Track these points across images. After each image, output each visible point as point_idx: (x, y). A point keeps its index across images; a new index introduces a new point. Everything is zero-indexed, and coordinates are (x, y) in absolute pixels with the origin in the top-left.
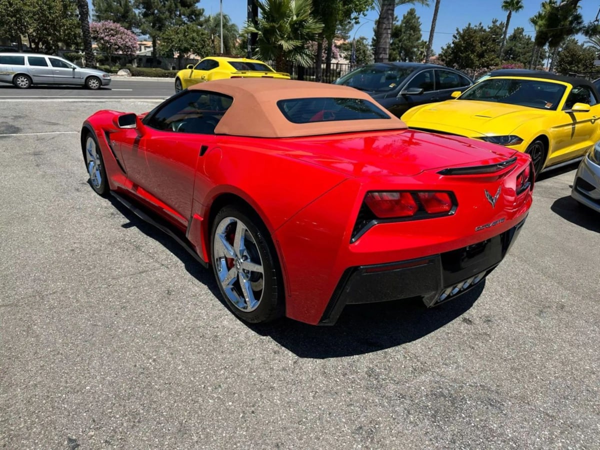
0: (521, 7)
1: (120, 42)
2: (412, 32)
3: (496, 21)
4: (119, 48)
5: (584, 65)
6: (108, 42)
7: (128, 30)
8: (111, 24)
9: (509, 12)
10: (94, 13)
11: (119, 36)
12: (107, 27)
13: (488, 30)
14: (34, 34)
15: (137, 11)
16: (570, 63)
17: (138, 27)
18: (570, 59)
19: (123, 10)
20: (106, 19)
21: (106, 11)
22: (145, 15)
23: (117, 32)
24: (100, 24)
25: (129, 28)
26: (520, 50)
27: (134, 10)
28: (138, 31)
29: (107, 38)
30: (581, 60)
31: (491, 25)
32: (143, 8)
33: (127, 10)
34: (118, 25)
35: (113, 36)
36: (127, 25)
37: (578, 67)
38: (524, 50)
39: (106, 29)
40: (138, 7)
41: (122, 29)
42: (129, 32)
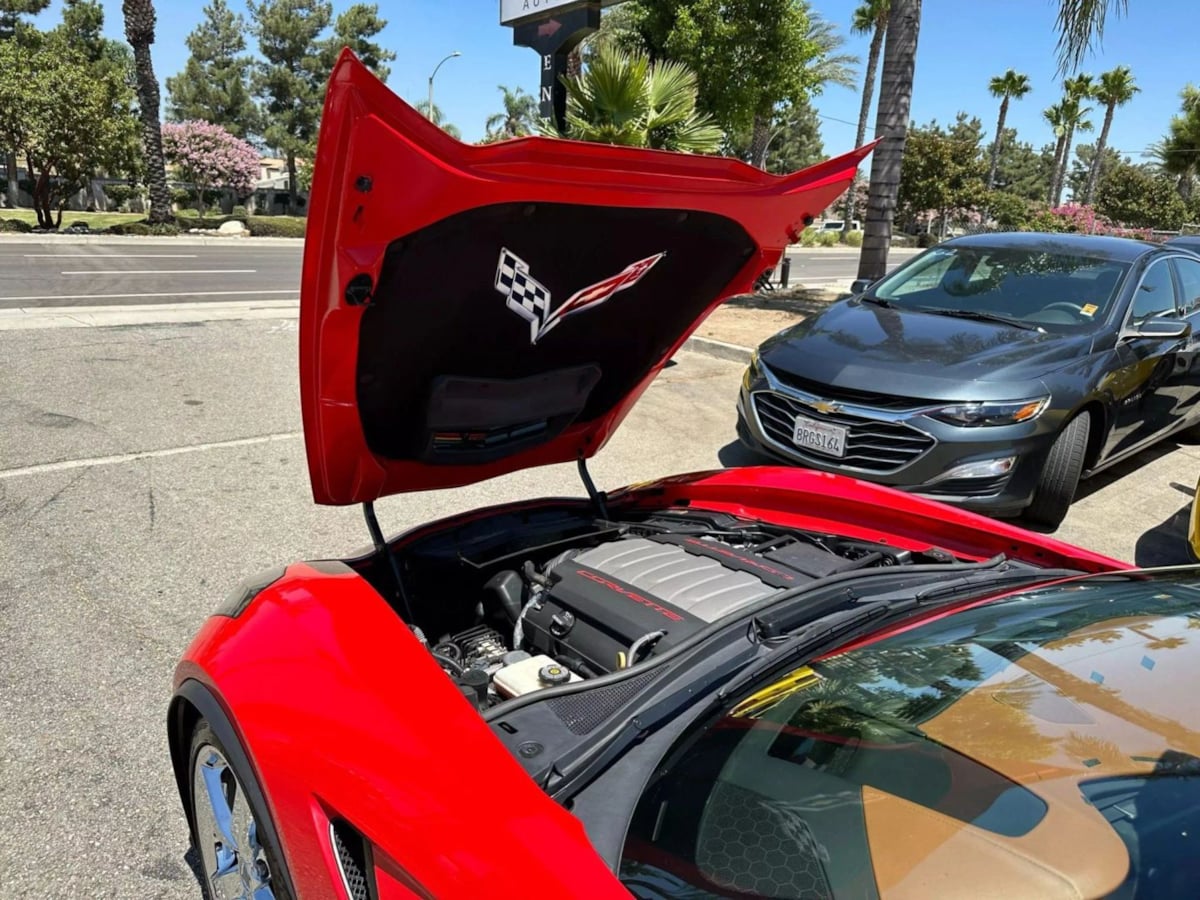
0: (1026, 89)
1: (222, 163)
2: (804, 138)
3: (965, 116)
4: (221, 174)
5: (1149, 200)
6: (197, 163)
7: (239, 138)
8: (203, 128)
9: (1003, 98)
10: (170, 105)
11: (221, 151)
12: (197, 132)
13: (949, 133)
14: (41, 149)
15: (258, 102)
16: (1122, 196)
17: (259, 131)
18: (1121, 188)
19: (228, 99)
20: (196, 117)
21: (195, 101)
22: (275, 109)
23: (217, 144)
24: (182, 127)
25: (240, 135)
26: (1012, 172)
27: (251, 99)
28: (259, 139)
29: (195, 156)
30: (1144, 190)
31: (955, 124)
32: (272, 94)
33: (238, 98)
34: (221, 129)
35: (207, 150)
36: (236, 128)
37: (1139, 204)
38: (1020, 171)
39: (194, 137)
40: (259, 93)
41: (228, 138)
42: (242, 143)
